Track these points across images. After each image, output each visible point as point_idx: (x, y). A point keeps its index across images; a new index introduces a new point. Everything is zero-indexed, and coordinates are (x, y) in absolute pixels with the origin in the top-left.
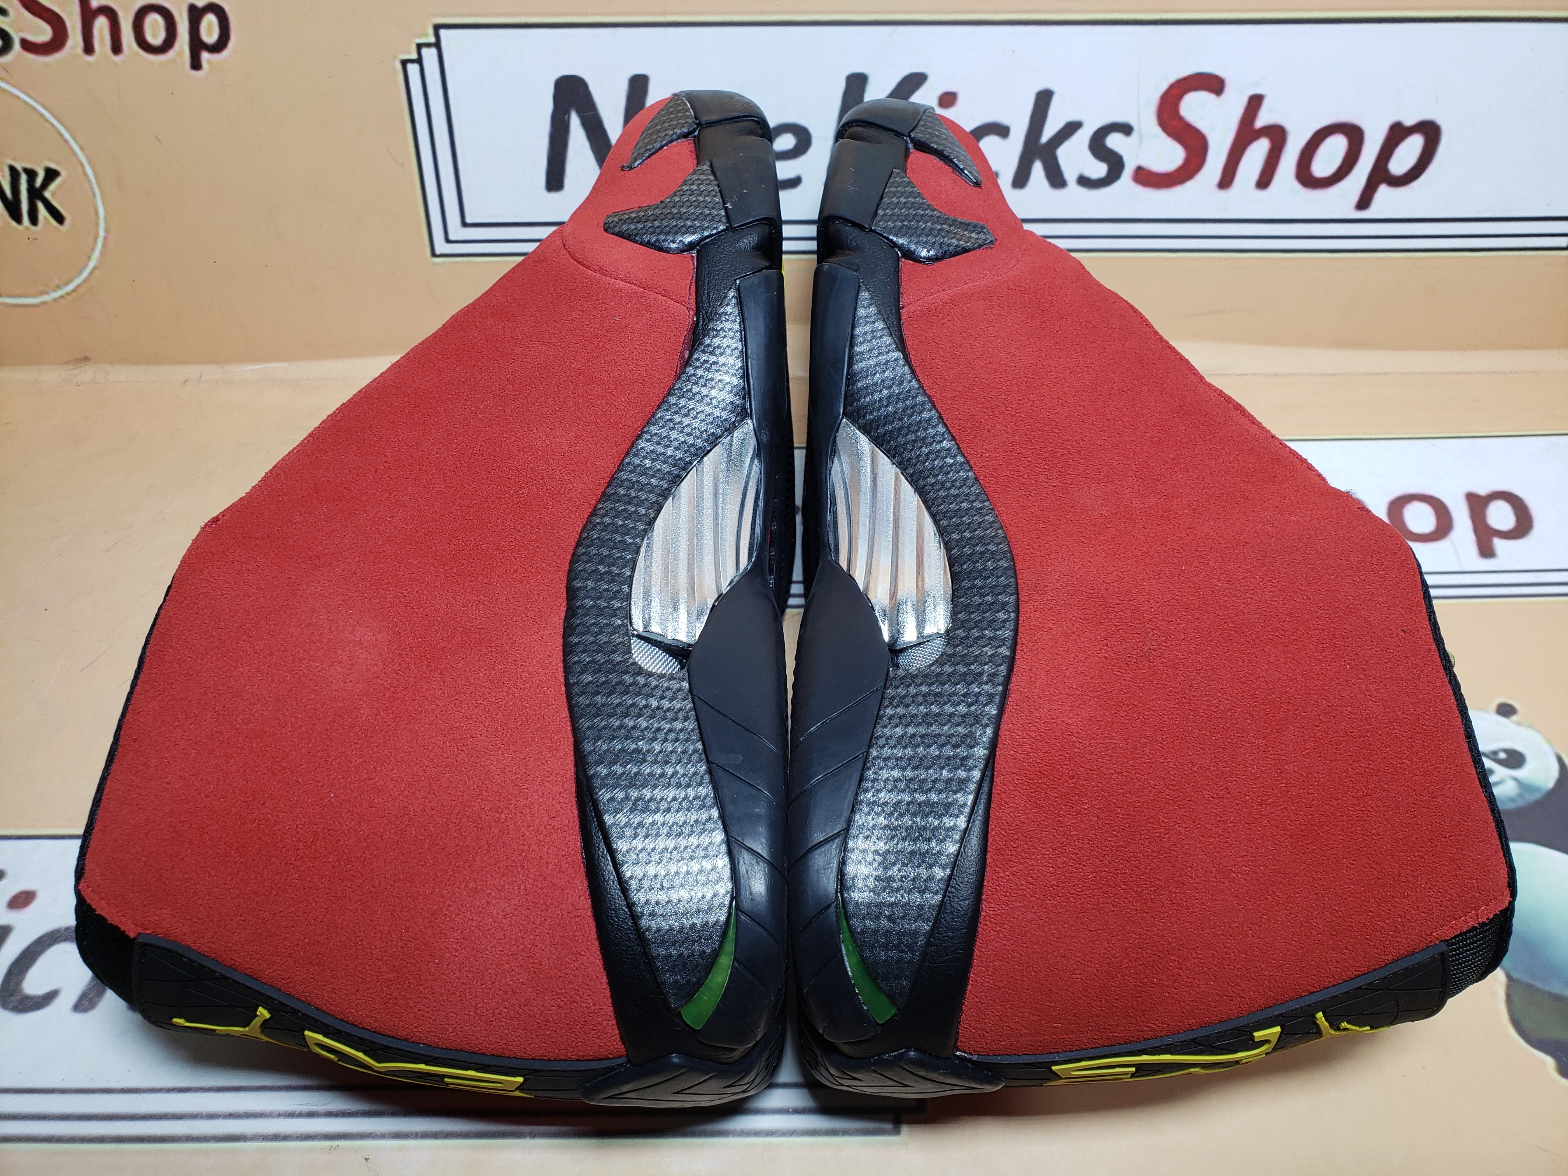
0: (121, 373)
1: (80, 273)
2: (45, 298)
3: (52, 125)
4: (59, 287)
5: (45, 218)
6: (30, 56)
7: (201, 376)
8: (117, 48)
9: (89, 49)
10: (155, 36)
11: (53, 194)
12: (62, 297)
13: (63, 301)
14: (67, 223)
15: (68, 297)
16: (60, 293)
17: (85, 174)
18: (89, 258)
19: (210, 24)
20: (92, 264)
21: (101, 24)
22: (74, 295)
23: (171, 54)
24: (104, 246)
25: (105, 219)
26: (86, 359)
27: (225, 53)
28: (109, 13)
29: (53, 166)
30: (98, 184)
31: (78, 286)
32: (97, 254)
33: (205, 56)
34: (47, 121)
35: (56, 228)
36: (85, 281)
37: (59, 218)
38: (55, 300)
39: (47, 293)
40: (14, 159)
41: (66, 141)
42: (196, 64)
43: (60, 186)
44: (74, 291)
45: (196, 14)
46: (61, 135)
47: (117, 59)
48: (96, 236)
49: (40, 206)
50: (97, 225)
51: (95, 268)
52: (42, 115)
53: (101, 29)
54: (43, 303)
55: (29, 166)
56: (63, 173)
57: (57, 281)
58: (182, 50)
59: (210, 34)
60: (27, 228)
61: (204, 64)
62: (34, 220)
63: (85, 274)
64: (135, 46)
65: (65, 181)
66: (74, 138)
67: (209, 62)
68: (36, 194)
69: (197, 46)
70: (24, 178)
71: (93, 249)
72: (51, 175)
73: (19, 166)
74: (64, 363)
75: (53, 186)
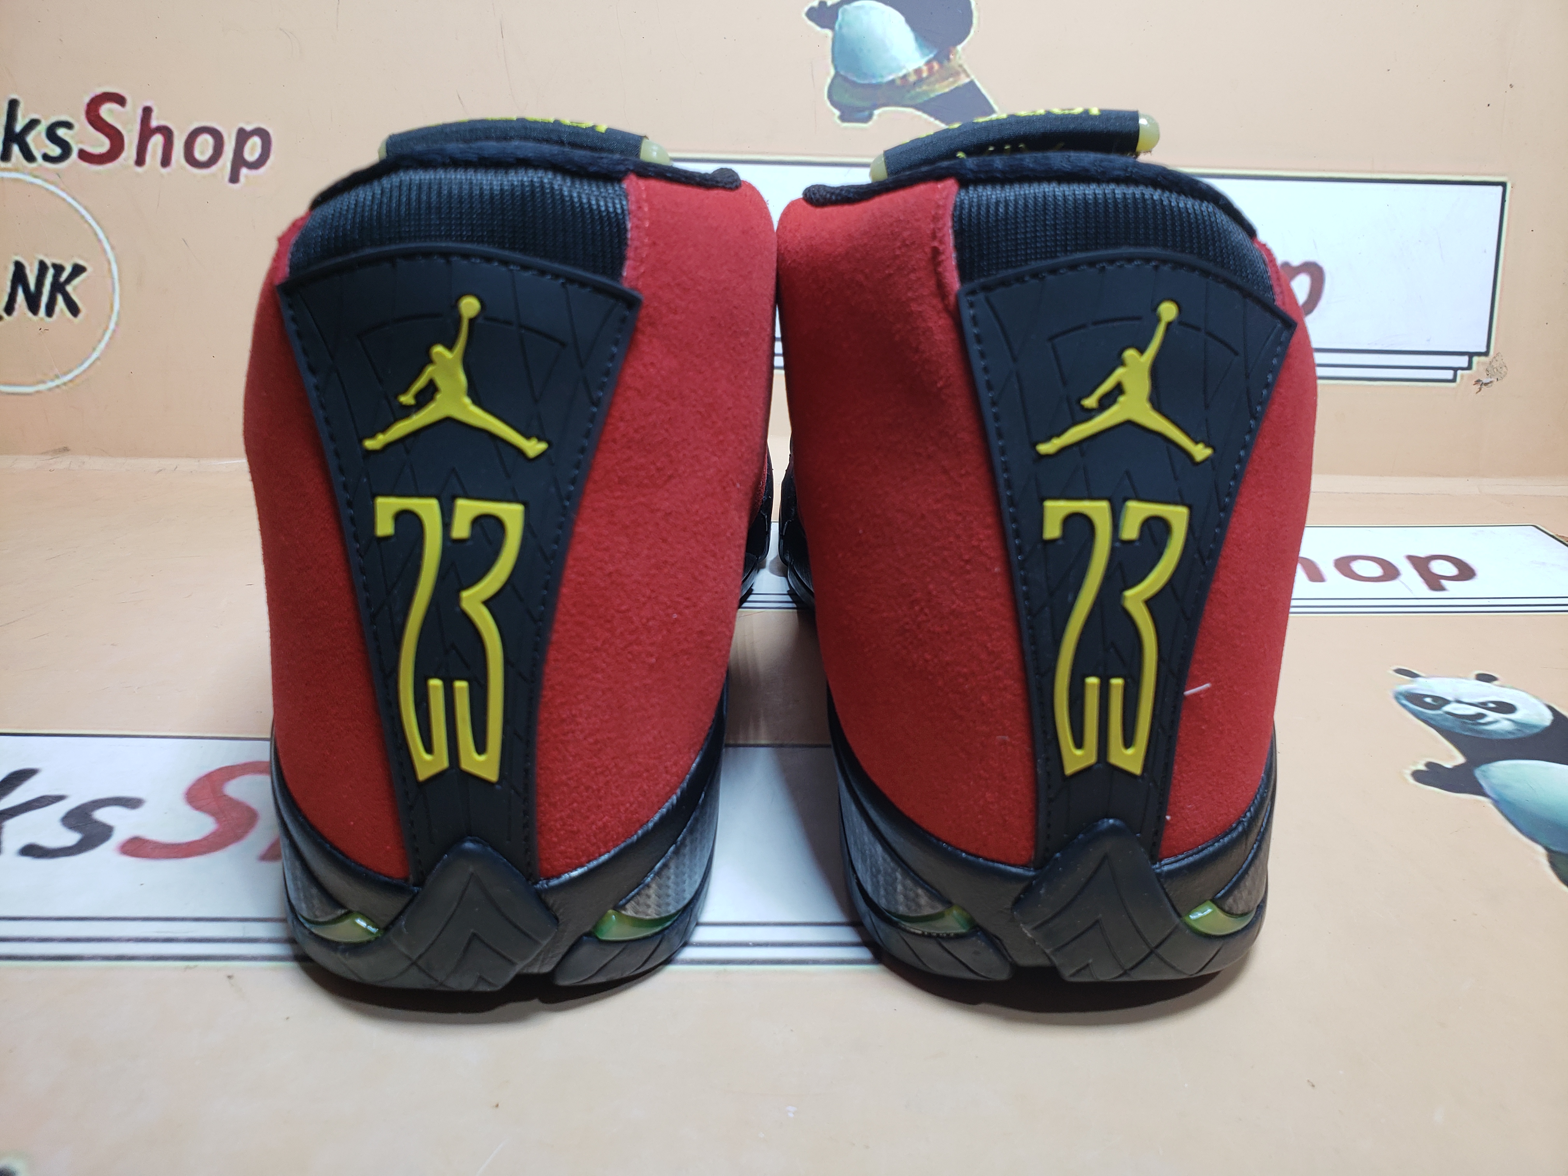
0: (97, 463)
1: (82, 364)
2: (41, 387)
3: (90, 226)
4: (57, 377)
5: (62, 311)
6: (85, 165)
7: (176, 468)
8: (166, 161)
9: (140, 161)
10: (202, 153)
11: (75, 289)
12: (58, 386)
13: (57, 390)
14: (81, 316)
15: (64, 387)
16: (58, 382)
17: (110, 270)
18: (94, 349)
19: (255, 144)
20: (95, 356)
21: (157, 140)
22: (71, 385)
23: (214, 169)
24: (111, 338)
25: (119, 313)
26: (66, 449)
27: (262, 170)
28: (167, 133)
29: (82, 263)
30: (120, 280)
31: (77, 376)
32: (102, 345)
33: (244, 171)
34: (86, 222)
35: (69, 320)
36: (85, 371)
37: (74, 309)
38: (50, 390)
39: (43, 382)
40: (46, 255)
41: (99, 241)
42: (234, 178)
43: (83, 281)
44: (71, 381)
45: (243, 136)
46: (96, 234)
47: (164, 171)
48: (107, 328)
49: (60, 299)
50: (110, 317)
51: (98, 359)
52: (83, 217)
53: (156, 145)
54: (38, 392)
55: (58, 261)
56: (90, 269)
57: (57, 371)
58: (224, 165)
59: (252, 153)
60: (42, 319)
61: (242, 178)
62: (50, 312)
63: (86, 365)
64: (183, 161)
65: (88, 277)
66: (108, 238)
67: (246, 177)
68: (58, 287)
69: (239, 162)
70: (51, 272)
71: (100, 341)
72: (78, 270)
73: (48, 262)
74: (42, 454)
75: (76, 281)
